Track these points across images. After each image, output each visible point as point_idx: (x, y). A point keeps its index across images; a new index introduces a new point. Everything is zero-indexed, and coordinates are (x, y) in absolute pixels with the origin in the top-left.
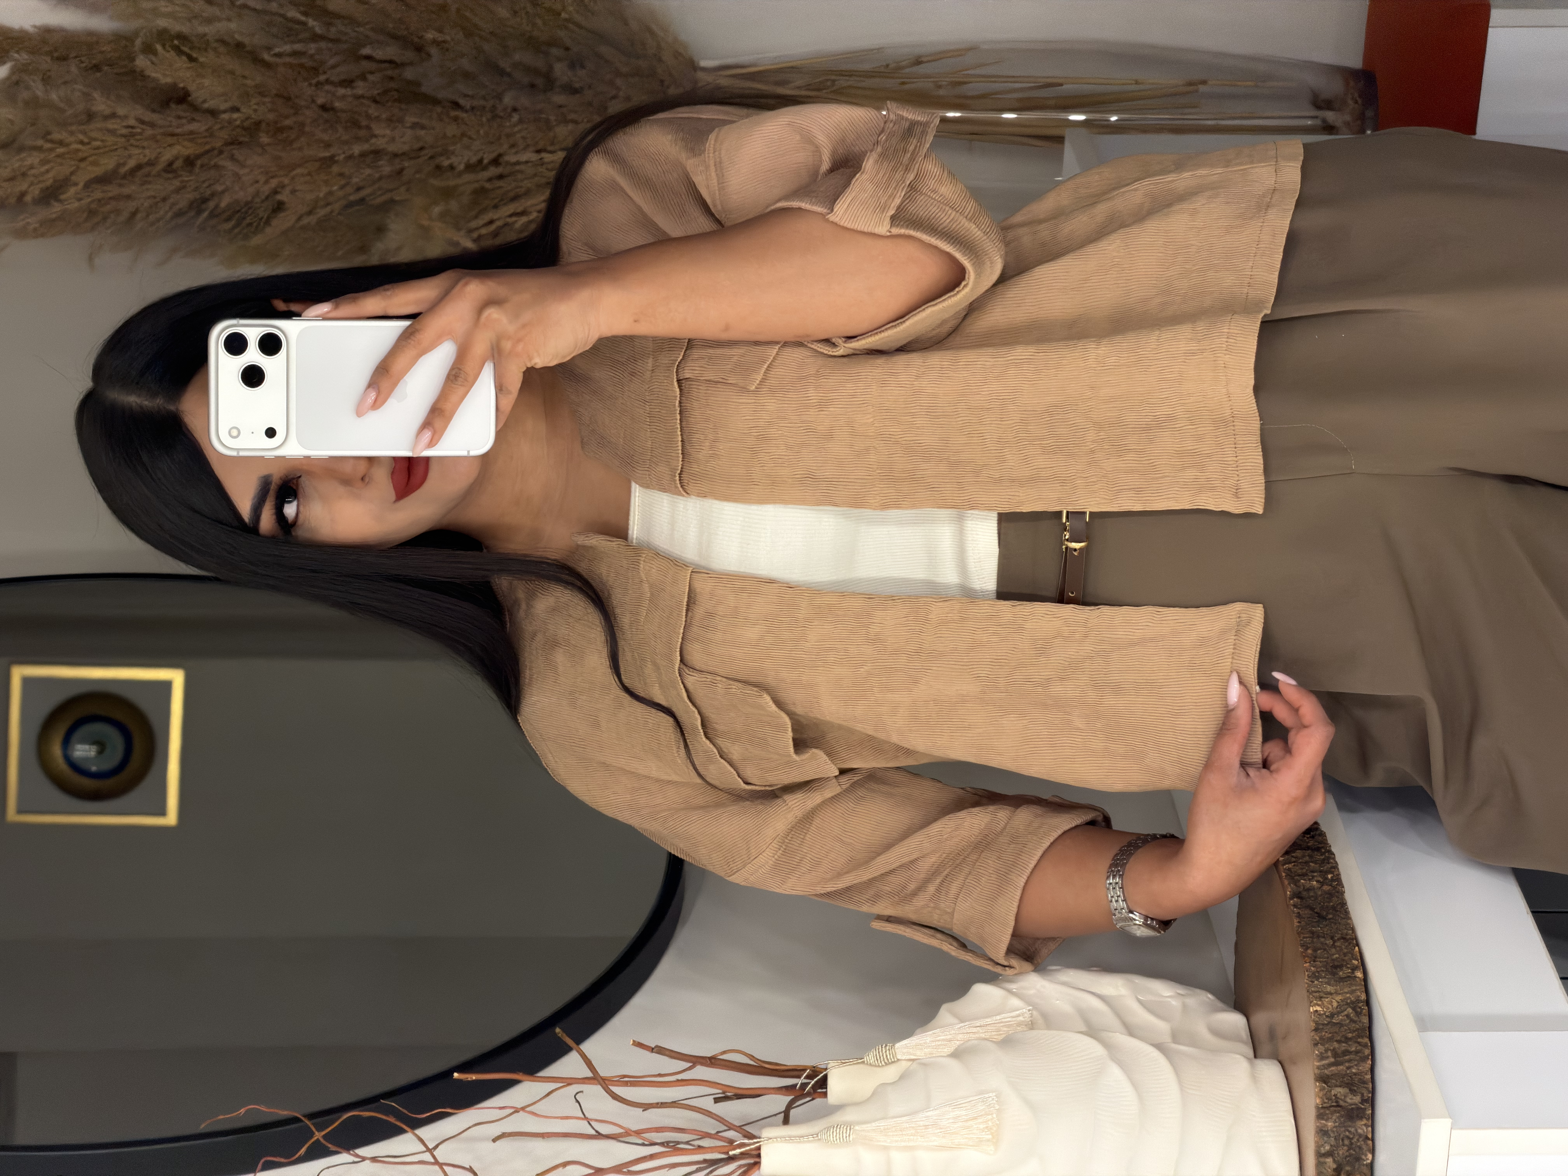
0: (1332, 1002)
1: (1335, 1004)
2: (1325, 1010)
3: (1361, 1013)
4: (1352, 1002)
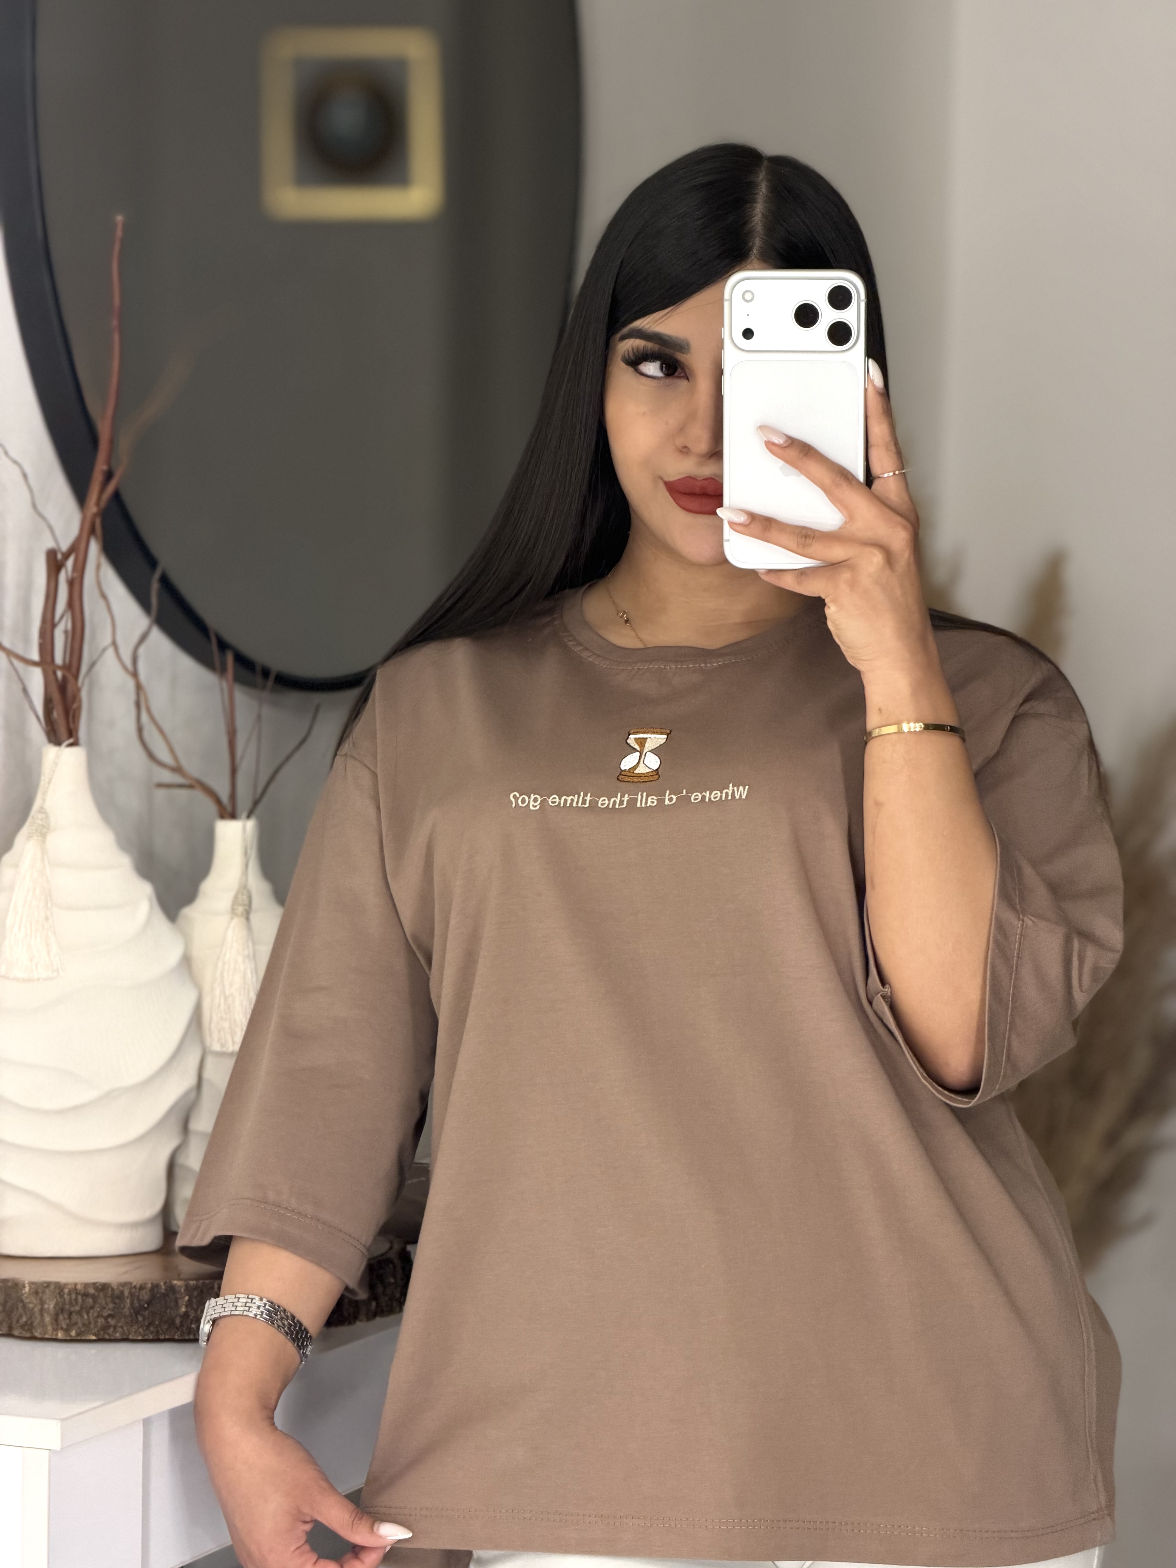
0: (32, 1303)
1: (31, 1306)
2: (26, 1295)
3: (24, 1330)
4: (32, 1323)
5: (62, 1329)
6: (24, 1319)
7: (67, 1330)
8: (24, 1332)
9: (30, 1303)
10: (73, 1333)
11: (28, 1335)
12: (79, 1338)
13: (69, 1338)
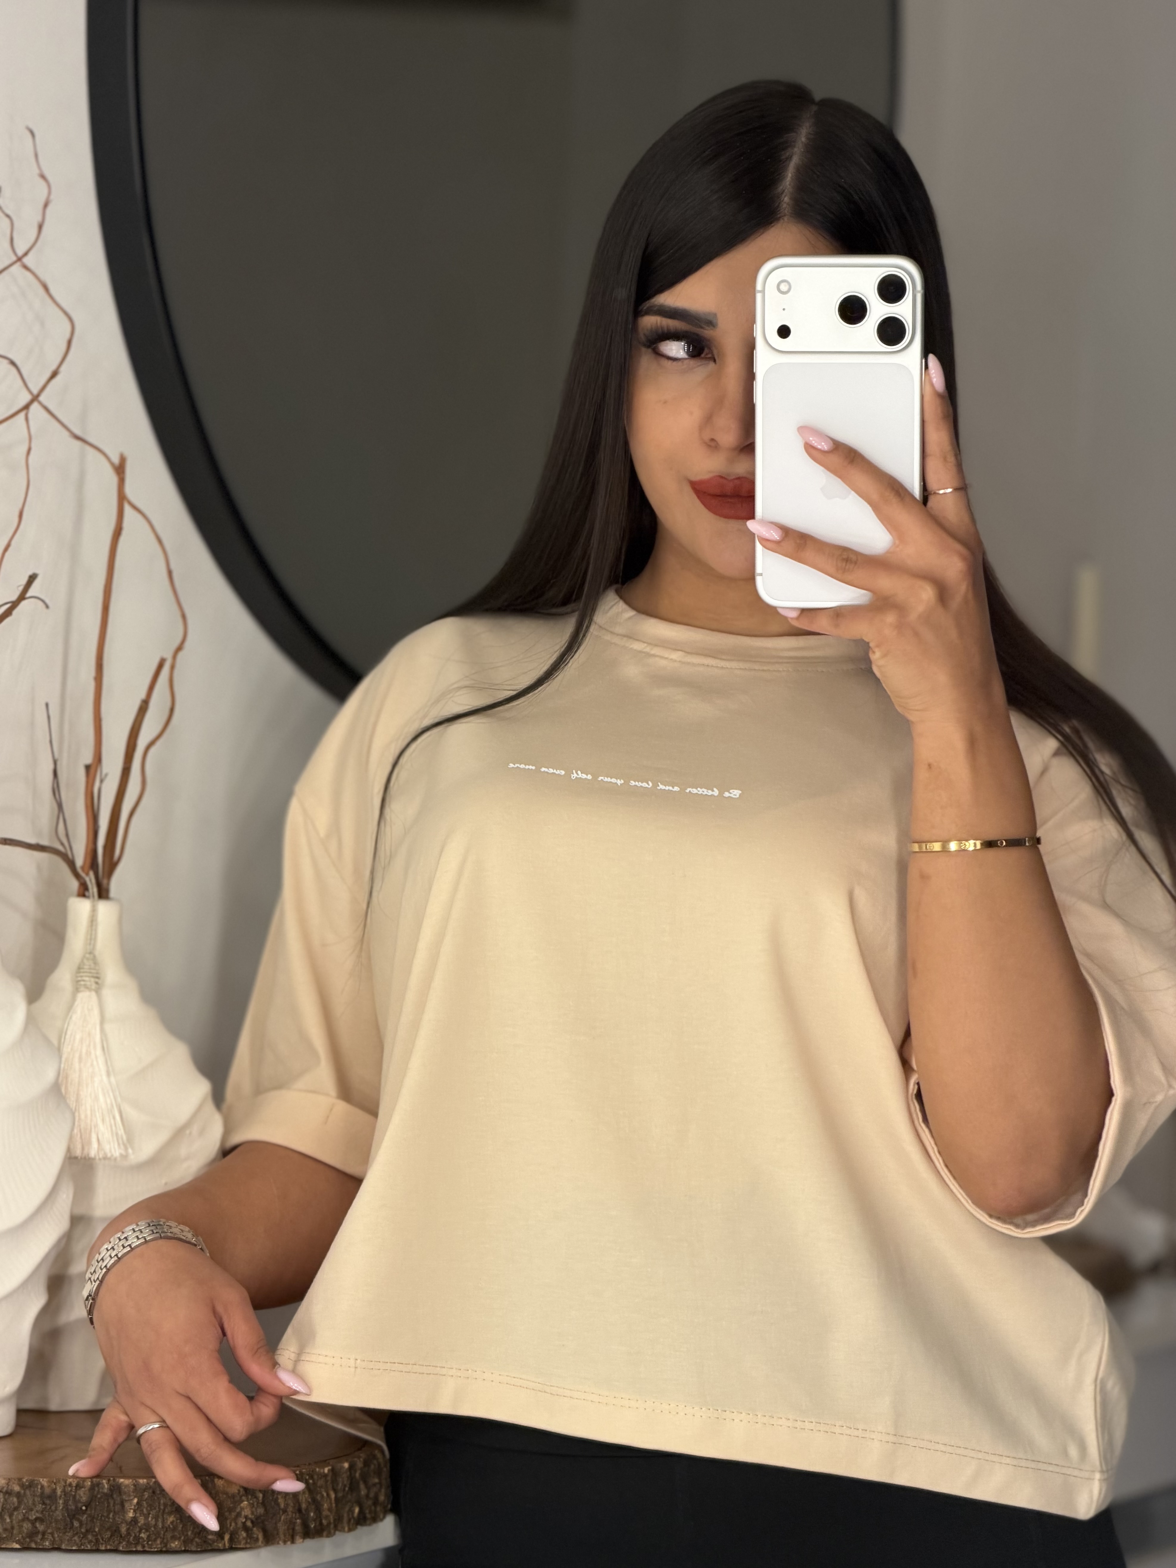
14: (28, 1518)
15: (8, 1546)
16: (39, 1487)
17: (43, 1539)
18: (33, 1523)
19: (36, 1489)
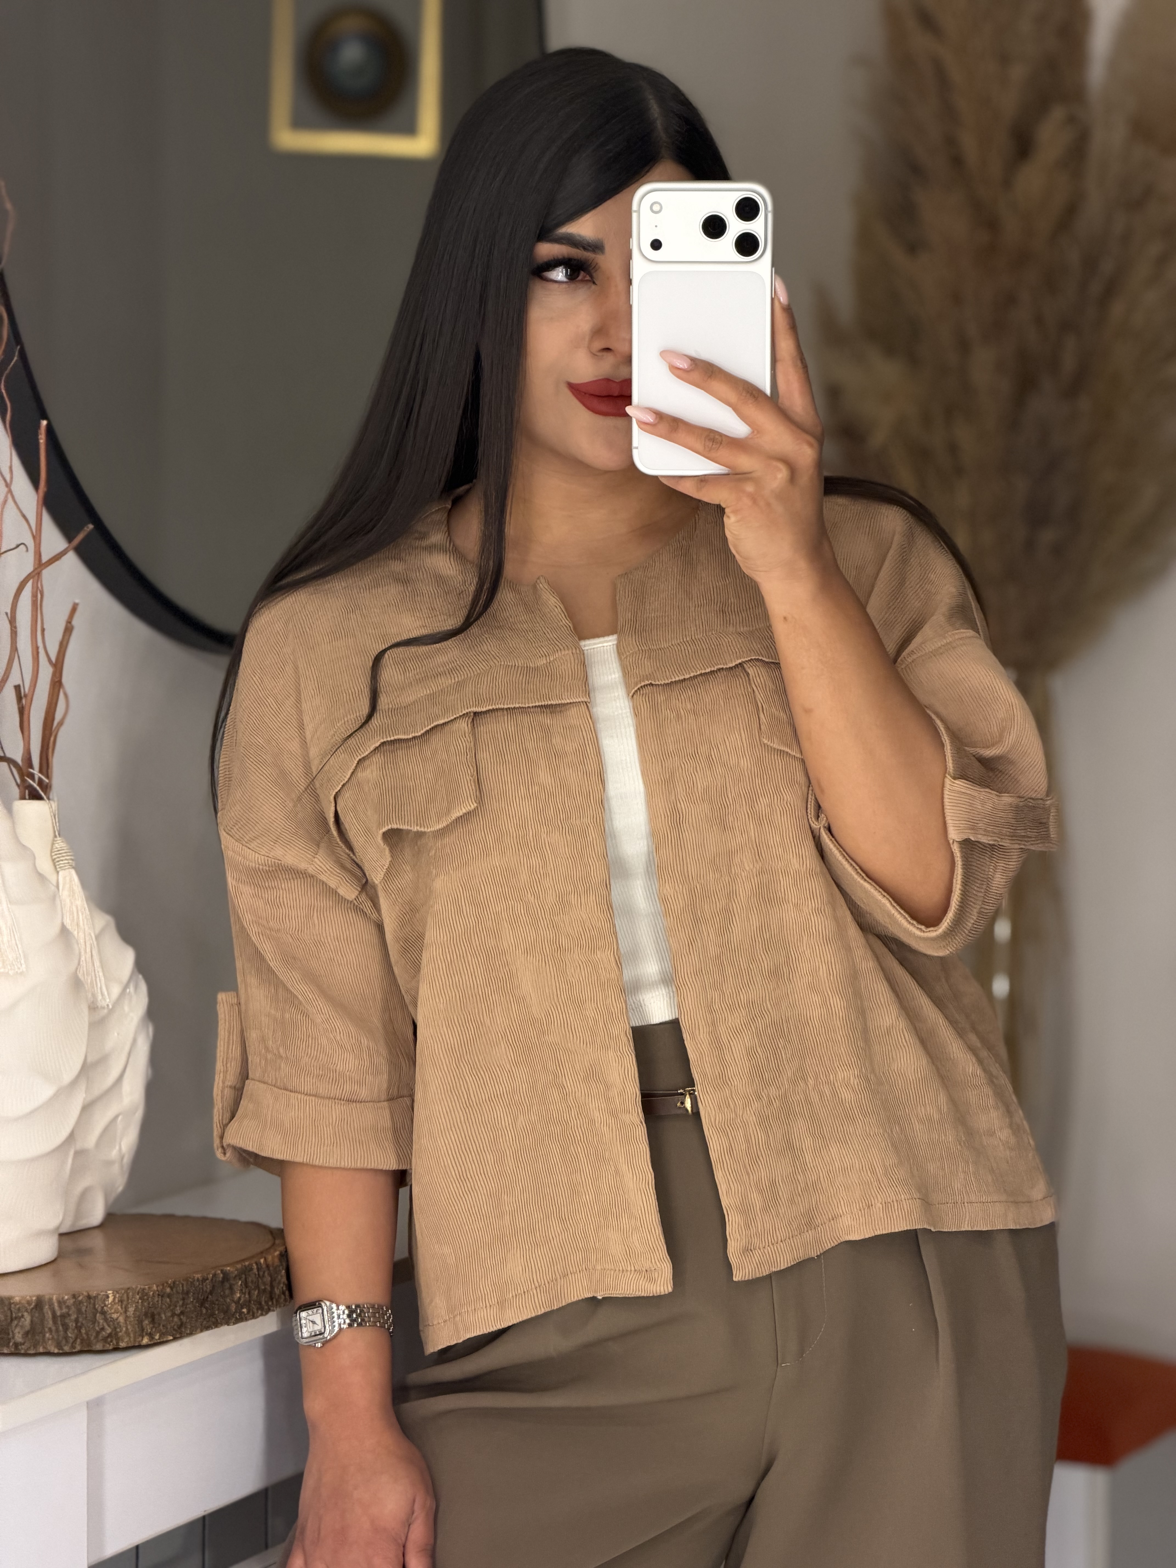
0: (117, 1313)
1: (115, 1316)
2: (109, 1306)
3: (106, 1342)
4: (116, 1334)
5: (147, 1334)
6: (109, 1331)
7: (151, 1336)
8: (108, 1346)
9: (113, 1313)
10: (157, 1337)
11: (111, 1348)
12: (159, 1341)
13: (152, 1343)
14: (175, 1313)
15: (165, 1339)
16: (181, 1286)
17: (186, 1328)
18: (179, 1315)
19: (178, 1288)
